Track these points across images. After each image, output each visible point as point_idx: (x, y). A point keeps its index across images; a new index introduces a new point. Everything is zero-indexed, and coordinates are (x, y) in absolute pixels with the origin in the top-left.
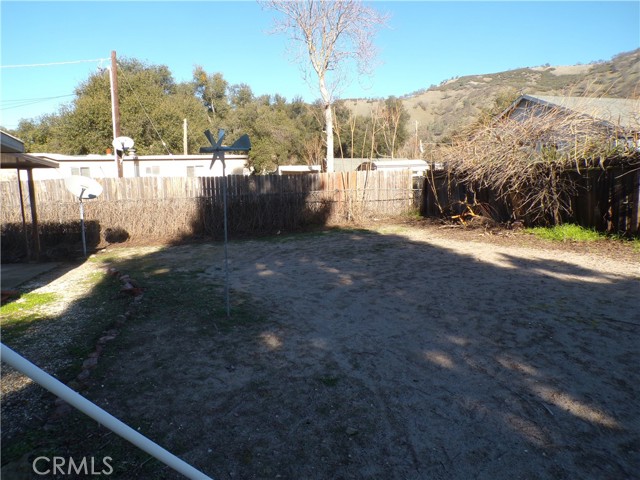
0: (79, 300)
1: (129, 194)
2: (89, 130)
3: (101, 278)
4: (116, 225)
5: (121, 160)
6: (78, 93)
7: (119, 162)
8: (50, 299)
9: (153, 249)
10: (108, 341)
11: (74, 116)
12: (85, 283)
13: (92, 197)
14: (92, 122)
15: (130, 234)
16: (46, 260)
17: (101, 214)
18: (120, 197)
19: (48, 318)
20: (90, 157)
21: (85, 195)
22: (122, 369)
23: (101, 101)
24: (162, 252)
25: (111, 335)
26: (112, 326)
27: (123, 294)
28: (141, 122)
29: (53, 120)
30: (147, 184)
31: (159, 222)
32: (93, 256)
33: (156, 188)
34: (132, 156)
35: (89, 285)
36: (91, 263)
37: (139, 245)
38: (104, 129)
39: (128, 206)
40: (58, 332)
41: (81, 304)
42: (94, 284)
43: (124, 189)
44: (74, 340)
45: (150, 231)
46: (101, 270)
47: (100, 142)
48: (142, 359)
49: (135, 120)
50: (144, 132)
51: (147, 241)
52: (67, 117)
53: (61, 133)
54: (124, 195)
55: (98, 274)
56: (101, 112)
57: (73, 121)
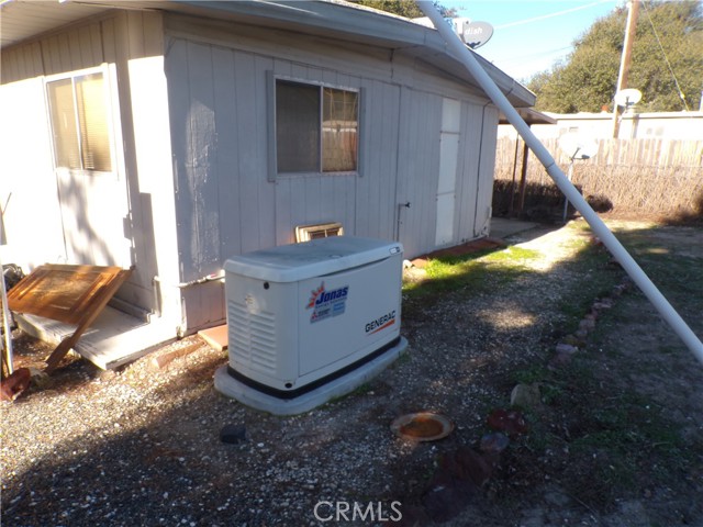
0: (562, 263)
1: (623, 158)
2: (581, 86)
3: (583, 244)
4: (600, 192)
5: (620, 118)
6: (577, 45)
7: (617, 119)
8: (534, 255)
9: (642, 226)
10: (604, 309)
11: (569, 70)
12: (567, 247)
13: (585, 157)
14: (587, 76)
15: (614, 205)
16: (526, 218)
17: (586, 179)
18: (610, 161)
19: (535, 272)
20: (581, 114)
21: (579, 156)
22: (621, 341)
23: (602, 50)
24: (653, 230)
25: (606, 303)
26: (606, 294)
27: (612, 266)
28: (646, 72)
29: (545, 77)
30: (647, 147)
31: (654, 194)
32: (571, 222)
33: (658, 154)
34: (631, 113)
35: (572, 250)
36: (570, 229)
37: (624, 218)
38: (599, 83)
39: (618, 172)
40: (547, 286)
41: (565, 266)
42: (577, 249)
43: (617, 152)
44: (564, 298)
45: (640, 205)
46: (582, 238)
47: (591, 99)
48: (643, 338)
49: (639, 70)
50: (648, 84)
51: (634, 214)
52: (560, 74)
53: (550, 91)
54: (616, 158)
55: (579, 241)
56: (600, 63)
57: (566, 76)
